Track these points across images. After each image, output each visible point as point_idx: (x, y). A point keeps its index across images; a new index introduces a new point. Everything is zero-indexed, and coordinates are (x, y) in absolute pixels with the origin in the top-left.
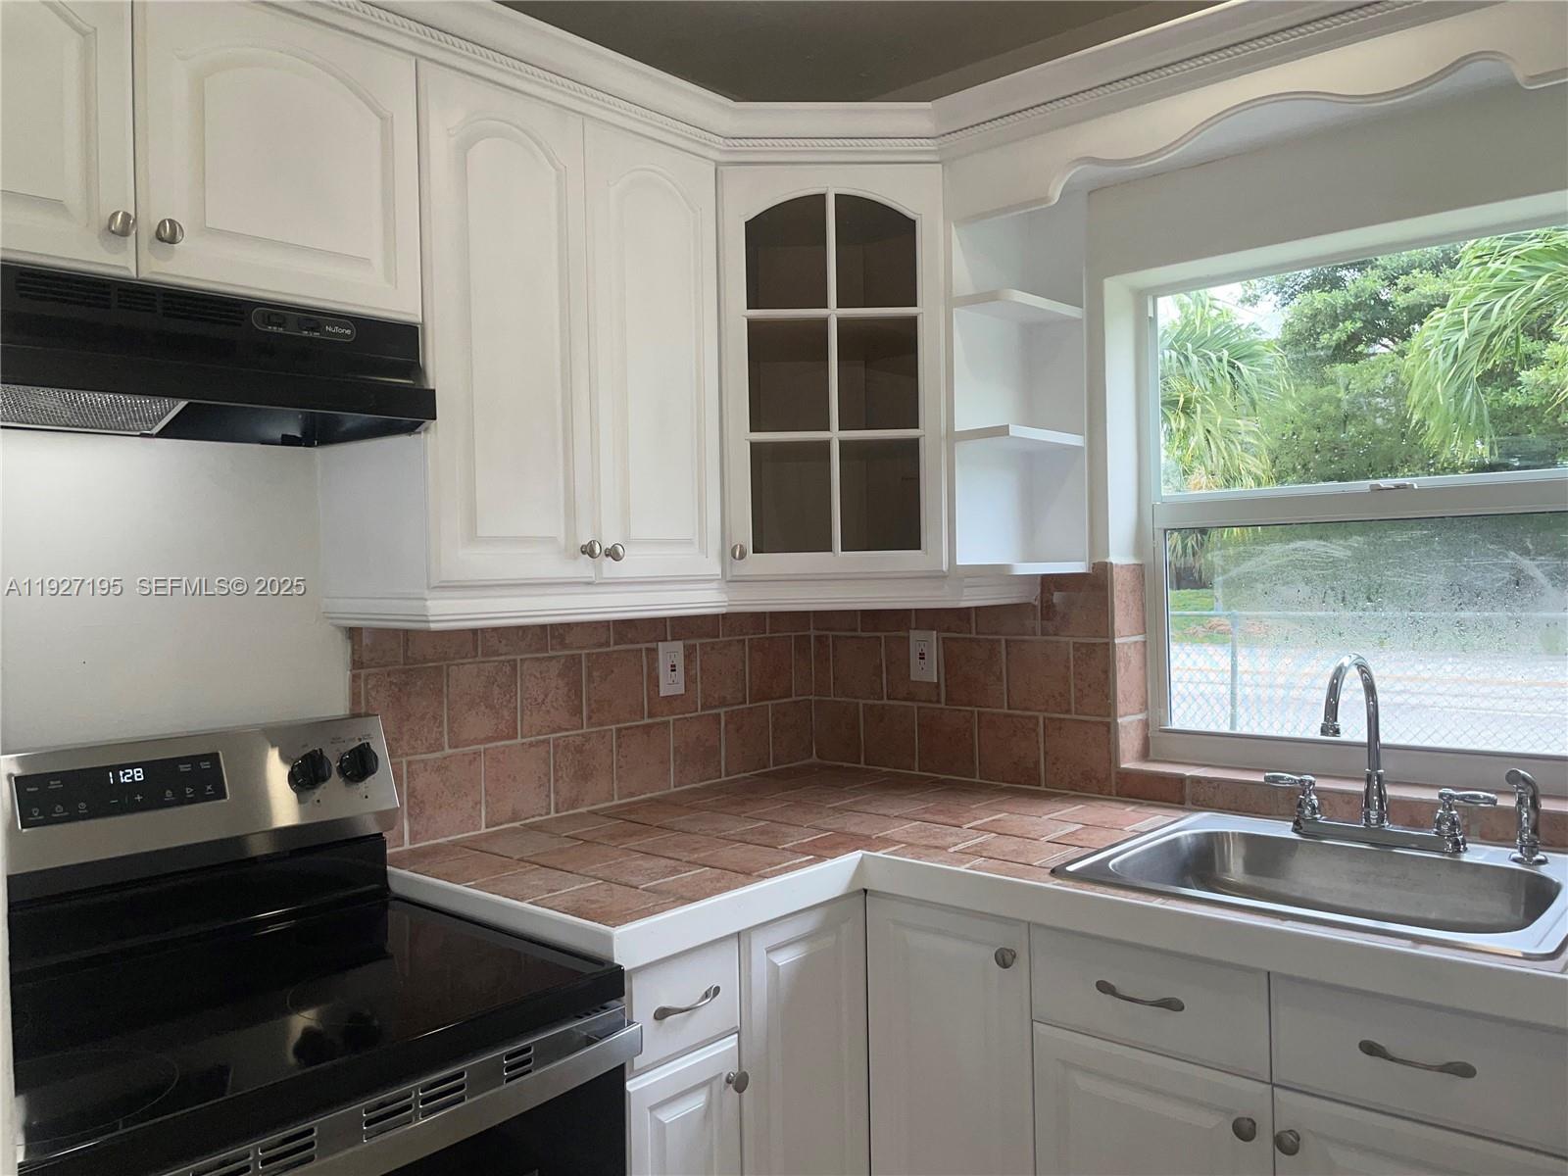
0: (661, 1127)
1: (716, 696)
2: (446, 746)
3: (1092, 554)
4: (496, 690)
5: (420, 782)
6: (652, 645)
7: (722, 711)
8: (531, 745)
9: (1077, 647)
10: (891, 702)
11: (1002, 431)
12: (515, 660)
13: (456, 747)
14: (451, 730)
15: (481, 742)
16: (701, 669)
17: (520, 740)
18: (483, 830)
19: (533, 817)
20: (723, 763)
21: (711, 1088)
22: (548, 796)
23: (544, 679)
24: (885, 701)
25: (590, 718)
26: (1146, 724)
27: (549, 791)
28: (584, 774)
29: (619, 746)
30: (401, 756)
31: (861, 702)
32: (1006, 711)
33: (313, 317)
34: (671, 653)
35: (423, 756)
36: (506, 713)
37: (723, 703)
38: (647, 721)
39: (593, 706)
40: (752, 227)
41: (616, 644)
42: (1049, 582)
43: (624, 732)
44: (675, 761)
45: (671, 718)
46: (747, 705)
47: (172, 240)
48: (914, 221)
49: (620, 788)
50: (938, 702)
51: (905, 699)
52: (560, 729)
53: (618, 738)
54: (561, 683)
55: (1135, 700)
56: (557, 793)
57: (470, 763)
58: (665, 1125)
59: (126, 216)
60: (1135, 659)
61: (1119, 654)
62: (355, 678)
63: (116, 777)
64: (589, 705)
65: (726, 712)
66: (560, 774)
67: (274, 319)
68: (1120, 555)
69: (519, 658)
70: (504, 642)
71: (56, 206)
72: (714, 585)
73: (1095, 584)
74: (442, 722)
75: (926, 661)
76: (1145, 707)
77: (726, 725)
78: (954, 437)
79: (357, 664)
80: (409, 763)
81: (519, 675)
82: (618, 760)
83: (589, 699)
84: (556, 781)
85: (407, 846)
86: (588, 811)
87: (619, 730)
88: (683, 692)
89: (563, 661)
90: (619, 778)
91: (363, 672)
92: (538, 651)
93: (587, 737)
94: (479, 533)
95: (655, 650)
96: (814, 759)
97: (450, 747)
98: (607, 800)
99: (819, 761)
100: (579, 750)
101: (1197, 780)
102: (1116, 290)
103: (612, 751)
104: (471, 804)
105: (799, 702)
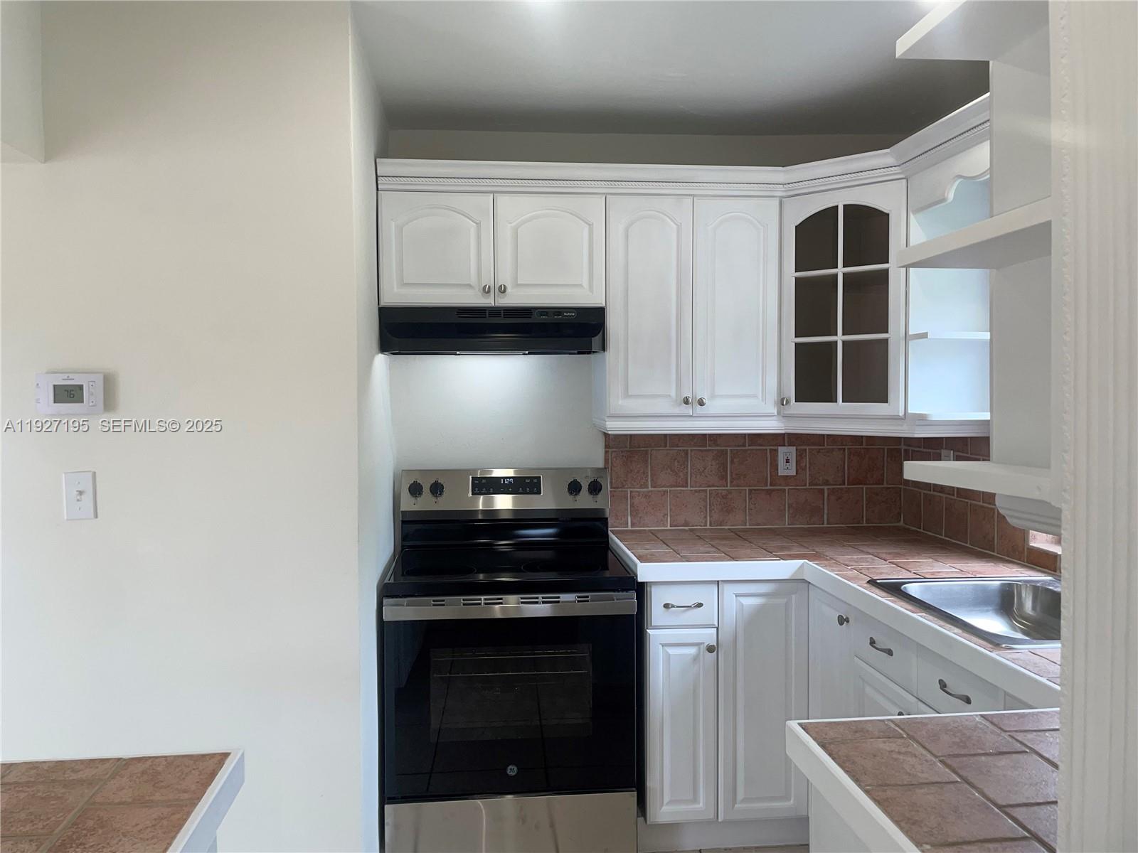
0: (668, 656)
1: (821, 478)
2: (650, 486)
4: (676, 464)
5: (636, 501)
6: (775, 448)
7: (826, 487)
8: (696, 491)
10: (935, 493)
12: (687, 450)
13: (655, 487)
14: (652, 480)
15: (668, 487)
16: (810, 463)
17: (689, 488)
18: (669, 528)
19: (696, 526)
20: (825, 516)
21: (699, 649)
22: (706, 517)
23: (704, 460)
24: (932, 493)
25: (731, 482)
27: (706, 514)
28: (727, 509)
29: (750, 499)
30: (627, 488)
31: (922, 491)
32: (981, 503)
33: (559, 311)
34: (786, 453)
35: (638, 490)
36: (681, 474)
37: (826, 483)
38: (769, 487)
39: (734, 476)
40: (799, 228)
41: (749, 446)
43: (753, 491)
44: (789, 511)
45: (787, 488)
46: (846, 486)
47: (504, 291)
48: (888, 215)
49: (750, 520)
50: (953, 495)
51: (940, 492)
52: (713, 486)
53: (750, 494)
54: (714, 463)
56: (710, 517)
57: (662, 496)
58: (669, 655)
59: (489, 287)
62: (606, 452)
63: (504, 481)
64: (731, 476)
65: (828, 489)
66: (713, 507)
67: (543, 314)
69: (689, 449)
70: (681, 441)
71: (469, 286)
72: (774, 418)
74: (647, 476)
77: (828, 496)
78: (909, 338)
79: (607, 446)
80: (631, 492)
81: (689, 458)
82: (749, 505)
83: (731, 472)
84: (710, 511)
85: (630, 528)
86: (729, 529)
87: (750, 491)
88: (795, 474)
89: (715, 452)
90: (750, 514)
91: (610, 450)
92: (700, 446)
93: (730, 492)
94: (630, 394)
95: (777, 450)
96: (901, 523)
97: (651, 487)
98: (742, 525)
99: (904, 525)
100: (724, 497)
103: (746, 500)
104: (662, 515)
105: (889, 488)
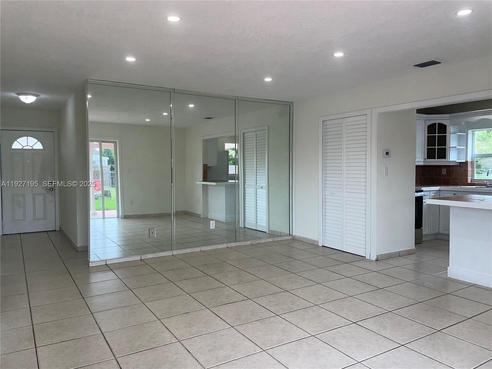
3: (466, 160)
9: (463, 170)
11: (456, 147)
24: (438, 177)
26: (472, 179)
31: (435, 177)
32: (454, 177)
40: (428, 126)
42: (460, 163)
48: (446, 125)
50: (446, 177)
51: (441, 177)
55: (470, 176)
60: (471, 171)
61: (469, 171)
68: (469, 160)
72: (422, 162)
73: (466, 163)
75: (444, 172)
76: (472, 177)
78: (450, 147)
101: (476, 183)
102: (470, 132)
